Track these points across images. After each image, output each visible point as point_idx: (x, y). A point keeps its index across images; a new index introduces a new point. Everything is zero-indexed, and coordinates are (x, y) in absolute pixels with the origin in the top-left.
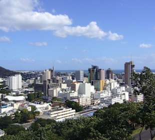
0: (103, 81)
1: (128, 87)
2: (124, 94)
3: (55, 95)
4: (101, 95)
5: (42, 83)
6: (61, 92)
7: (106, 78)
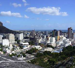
0: (59, 36)
1: (70, 39)
2: (69, 42)
3: (39, 42)
4: (60, 42)
5: (33, 37)
6: (42, 41)
7: (60, 35)
